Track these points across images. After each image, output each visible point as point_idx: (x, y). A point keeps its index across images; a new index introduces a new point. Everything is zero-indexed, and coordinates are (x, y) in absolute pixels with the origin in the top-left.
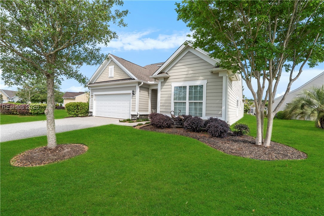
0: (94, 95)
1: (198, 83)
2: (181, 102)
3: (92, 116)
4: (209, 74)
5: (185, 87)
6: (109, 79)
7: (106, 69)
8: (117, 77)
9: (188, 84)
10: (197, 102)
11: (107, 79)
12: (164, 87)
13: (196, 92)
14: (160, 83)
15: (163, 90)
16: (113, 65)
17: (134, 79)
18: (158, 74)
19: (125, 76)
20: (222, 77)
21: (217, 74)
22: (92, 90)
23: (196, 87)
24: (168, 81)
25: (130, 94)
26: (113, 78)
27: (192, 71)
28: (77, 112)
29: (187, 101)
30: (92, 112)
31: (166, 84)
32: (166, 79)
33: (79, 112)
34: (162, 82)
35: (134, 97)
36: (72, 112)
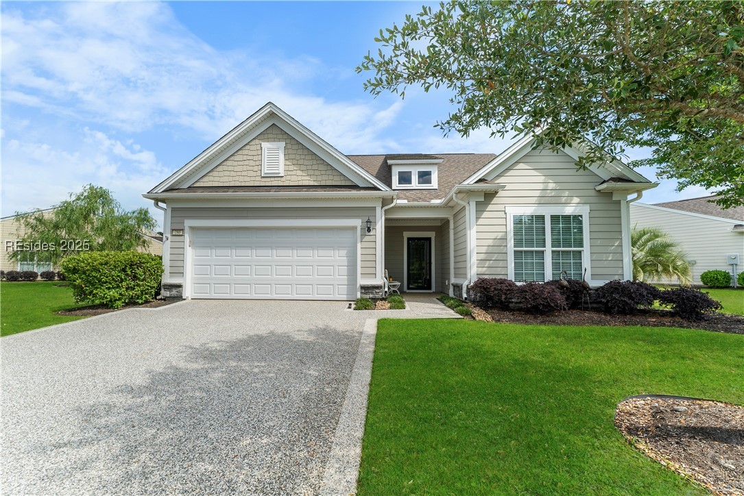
0: (187, 229)
1: (569, 210)
2: (532, 252)
3: (179, 298)
4: (593, 193)
5: (541, 218)
6: (264, 180)
7: (248, 147)
8: (300, 178)
9: (548, 212)
10: (570, 252)
11: (253, 179)
12: (485, 214)
13: (568, 228)
14: (473, 205)
15: (481, 221)
16: (279, 140)
17: (375, 189)
18: (476, 182)
19: (331, 177)
20: (619, 202)
21: (608, 194)
22: (173, 210)
23: (567, 218)
24: (495, 200)
25: (354, 228)
26: (282, 179)
27: (555, 184)
28: (127, 289)
29: (548, 249)
30: (180, 286)
31: (490, 207)
32: (490, 196)
33: (137, 288)
34: (478, 203)
35: (366, 238)
36: (109, 288)
